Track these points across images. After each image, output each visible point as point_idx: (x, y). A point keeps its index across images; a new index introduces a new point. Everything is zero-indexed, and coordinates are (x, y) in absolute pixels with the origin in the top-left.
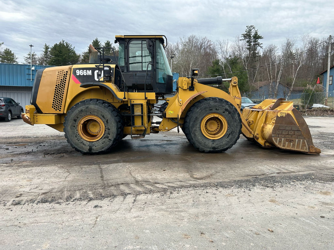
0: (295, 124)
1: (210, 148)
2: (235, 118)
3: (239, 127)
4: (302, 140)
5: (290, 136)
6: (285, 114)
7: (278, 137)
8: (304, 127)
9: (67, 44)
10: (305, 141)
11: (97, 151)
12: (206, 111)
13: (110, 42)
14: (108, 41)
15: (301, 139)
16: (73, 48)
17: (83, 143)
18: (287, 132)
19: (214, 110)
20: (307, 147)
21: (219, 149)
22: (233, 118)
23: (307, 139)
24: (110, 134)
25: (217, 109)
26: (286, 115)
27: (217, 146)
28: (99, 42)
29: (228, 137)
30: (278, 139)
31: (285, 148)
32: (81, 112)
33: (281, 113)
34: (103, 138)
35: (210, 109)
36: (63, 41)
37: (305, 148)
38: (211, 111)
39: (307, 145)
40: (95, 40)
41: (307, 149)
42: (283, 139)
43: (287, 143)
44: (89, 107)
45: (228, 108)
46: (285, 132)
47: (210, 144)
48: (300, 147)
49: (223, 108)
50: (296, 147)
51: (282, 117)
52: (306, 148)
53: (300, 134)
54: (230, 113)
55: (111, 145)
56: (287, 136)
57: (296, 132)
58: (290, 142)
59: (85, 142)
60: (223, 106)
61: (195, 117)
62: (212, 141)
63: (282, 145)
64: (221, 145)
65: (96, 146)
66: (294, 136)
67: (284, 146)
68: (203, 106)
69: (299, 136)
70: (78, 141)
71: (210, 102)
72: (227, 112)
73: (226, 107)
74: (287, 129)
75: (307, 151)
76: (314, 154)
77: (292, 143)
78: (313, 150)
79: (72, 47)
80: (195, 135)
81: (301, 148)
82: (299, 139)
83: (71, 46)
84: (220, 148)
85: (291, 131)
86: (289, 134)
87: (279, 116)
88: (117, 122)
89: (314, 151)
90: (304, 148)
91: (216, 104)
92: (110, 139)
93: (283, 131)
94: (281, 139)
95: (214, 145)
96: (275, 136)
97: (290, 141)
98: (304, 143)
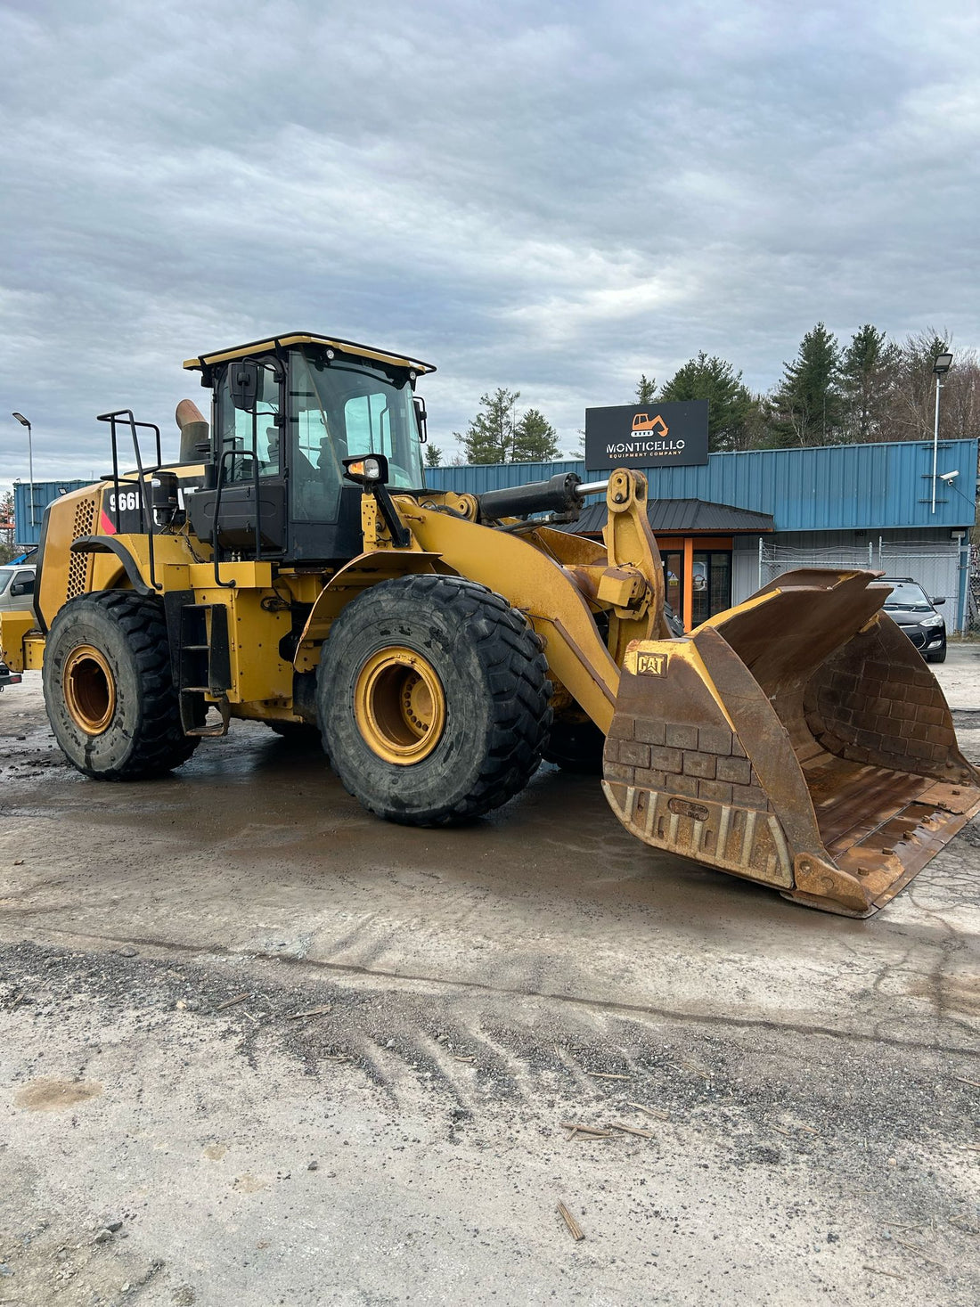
0: (717, 721)
1: (385, 801)
2: (469, 675)
3: (485, 715)
4: (751, 815)
5: (693, 784)
6: (660, 661)
7: (634, 782)
8: (765, 737)
9: (715, 366)
10: (773, 821)
11: (103, 767)
12: (369, 636)
13: (874, 330)
14: (867, 328)
15: (752, 805)
16: (735, 376)
17: (75, 737)
18: (678, 758)
19: (396, 635)
20: (784, 861)
21: (416, 811)
22: (460, 674)
23: (783, 811)
24: (124, 715)
25: (405, 628)
26: (664, 664)
27: (406, 793)
28: (830, 337)
29: (445, 760)
30: (631, 791)
31: (662, 845)
32: (66, 636)
33: (640, 654)
34: (113, 725)
35: (382, 628)
36: (703, 357)
37: (772, 861)
38: (385, 637)
39: (782, 848)
40: (812, 333)
41: (787, 871)
42: (653, 795)
43: (674, 818)
44: (80, 617)
45: (443, 627)
46: (666, 759)
47: (385, 785)
48: (746, 854)
49: (425, 626)
50: (720, 851)
51: (645, 676)
52: (778, 861)
53: (745, 778)
54: (447, 648)
55: (130, 750)
56: (679, 779)
57: (721, 762)
58: (691, 816)
59: (79, 734)
60: (423, 618)
61: (334, 664)
62: (393, 768)
63: (649, 825)
64: (420, 794)
65: (98, 752)
66: (712, 784)
67: (661, 834)
68: (357, 617)
69: (737, 788)
70: (67, 728)
71: (382, 598)
72: (440, 645)
73: (435, 619)
74: (676, 741)
75: (784, 881)
76: (821, 906)
77: (698, 825)
78: (814, 883)
79: (733, 375)
80: (337, 737)
81: (750, 861)
82: (740, 803)
83: (728, 369)
84: (418, 806)
85: (697, 757)
86: (686, 771)
87: (634, 673)
88: (137, 672)
89: (820, 890)
90: (766, 861)
91: (403, 604)
92: (125, 732)
93: (657, 751)
94: (642, 793)
95: (395, 791)
96: (618, 777)
97: (695, 812)
98: (762, 830)
